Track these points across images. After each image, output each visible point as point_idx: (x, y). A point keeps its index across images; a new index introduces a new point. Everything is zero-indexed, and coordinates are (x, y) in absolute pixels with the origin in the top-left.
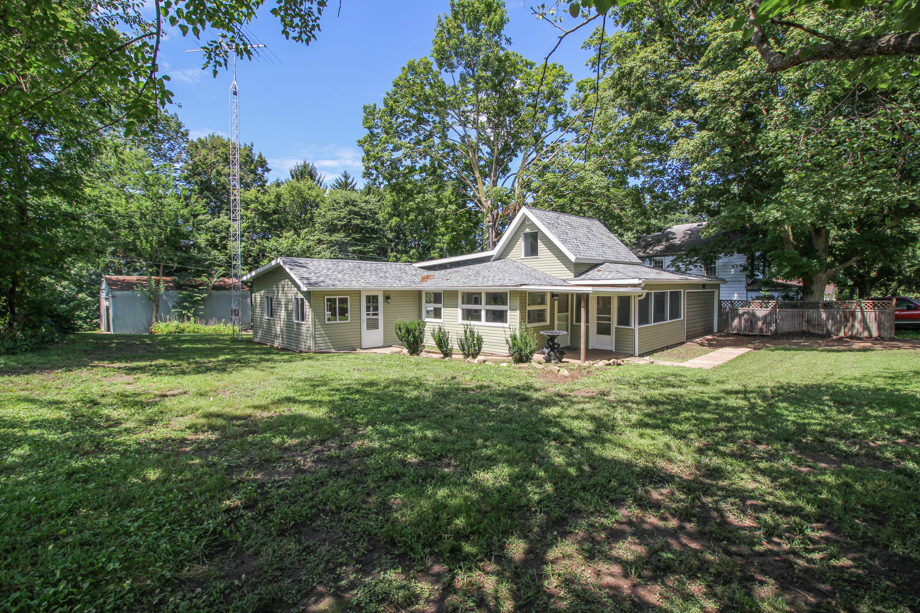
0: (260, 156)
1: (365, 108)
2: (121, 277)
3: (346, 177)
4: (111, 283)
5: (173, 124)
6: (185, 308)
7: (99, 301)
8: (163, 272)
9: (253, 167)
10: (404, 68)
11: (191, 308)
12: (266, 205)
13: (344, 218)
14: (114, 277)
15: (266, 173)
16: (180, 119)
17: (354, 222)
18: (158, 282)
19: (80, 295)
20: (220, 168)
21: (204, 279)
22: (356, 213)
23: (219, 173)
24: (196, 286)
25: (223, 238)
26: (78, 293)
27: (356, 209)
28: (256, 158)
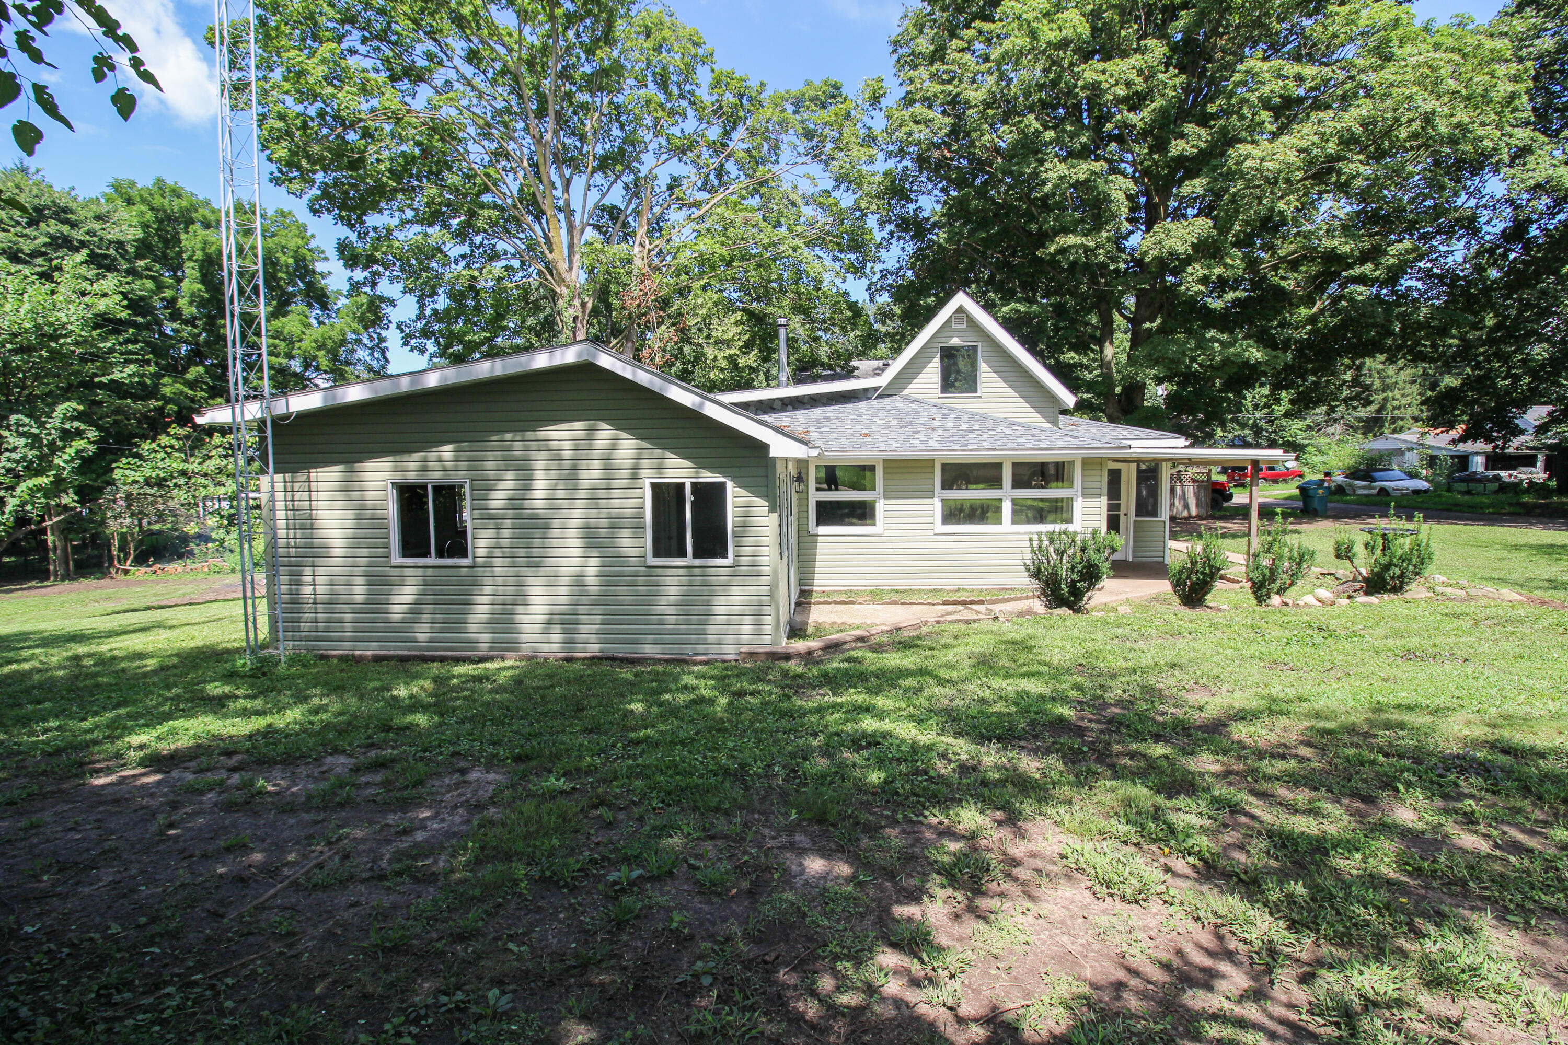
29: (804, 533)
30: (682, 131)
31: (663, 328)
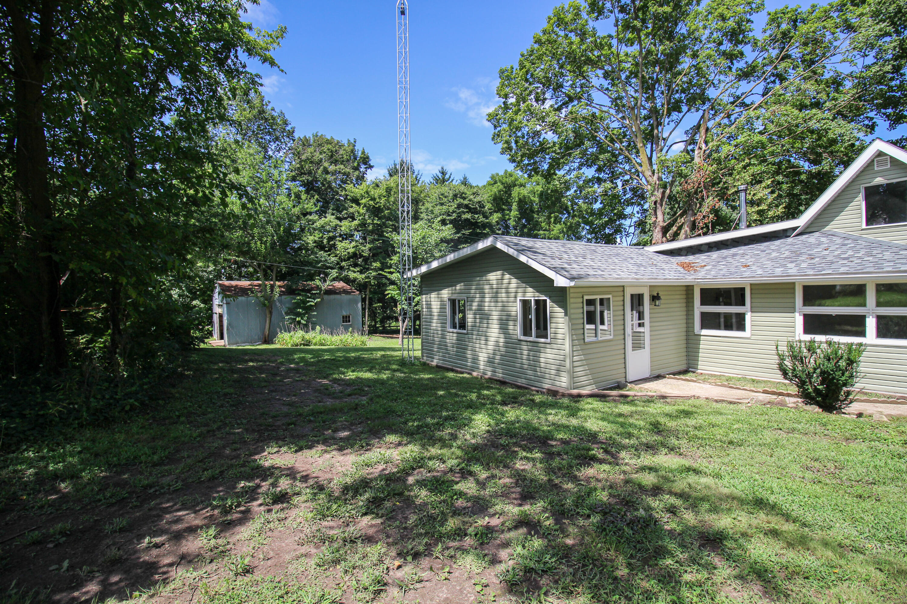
0: (363, 153)
1: (502, 72)
2: (234, 283)
3: (443, 173)
4: (224, 290)
5: (279, 121)
6: (299, 314)
7: (211, 309)
8: (277, 277)
9: (356, 164)
10: (550, 18)
11: (304, 314)
12: (378, 200)
13: (454, 212)
14: (227, 283)
15: (369, 170)
16: (287, 117)
17: (464, 216)
18: (272, 287)
19: (194, 303)
20: (326, 164)
21: (318, 282)
22: (467, 206)
23: (326, 171)
24: (309, 291)
25: (330, 239)
26: (193, 299)
27: (466, 202)
28: (360, 154)
29: (690, 333)
30: (746, 62)
31: (711, 198)
